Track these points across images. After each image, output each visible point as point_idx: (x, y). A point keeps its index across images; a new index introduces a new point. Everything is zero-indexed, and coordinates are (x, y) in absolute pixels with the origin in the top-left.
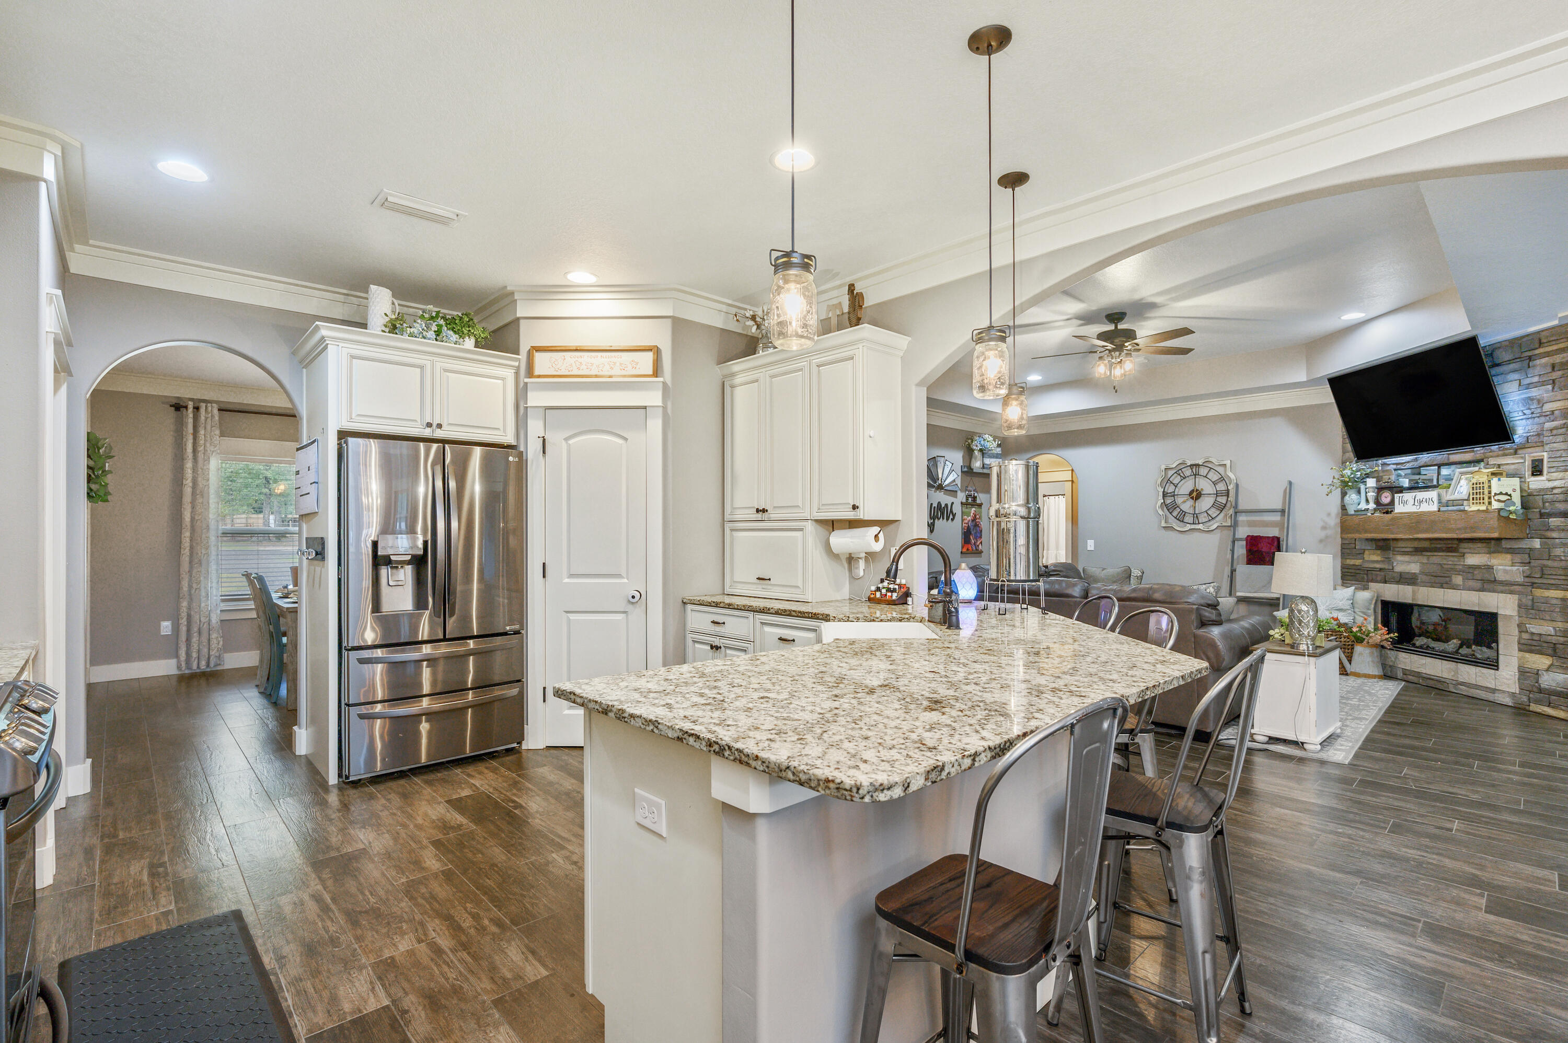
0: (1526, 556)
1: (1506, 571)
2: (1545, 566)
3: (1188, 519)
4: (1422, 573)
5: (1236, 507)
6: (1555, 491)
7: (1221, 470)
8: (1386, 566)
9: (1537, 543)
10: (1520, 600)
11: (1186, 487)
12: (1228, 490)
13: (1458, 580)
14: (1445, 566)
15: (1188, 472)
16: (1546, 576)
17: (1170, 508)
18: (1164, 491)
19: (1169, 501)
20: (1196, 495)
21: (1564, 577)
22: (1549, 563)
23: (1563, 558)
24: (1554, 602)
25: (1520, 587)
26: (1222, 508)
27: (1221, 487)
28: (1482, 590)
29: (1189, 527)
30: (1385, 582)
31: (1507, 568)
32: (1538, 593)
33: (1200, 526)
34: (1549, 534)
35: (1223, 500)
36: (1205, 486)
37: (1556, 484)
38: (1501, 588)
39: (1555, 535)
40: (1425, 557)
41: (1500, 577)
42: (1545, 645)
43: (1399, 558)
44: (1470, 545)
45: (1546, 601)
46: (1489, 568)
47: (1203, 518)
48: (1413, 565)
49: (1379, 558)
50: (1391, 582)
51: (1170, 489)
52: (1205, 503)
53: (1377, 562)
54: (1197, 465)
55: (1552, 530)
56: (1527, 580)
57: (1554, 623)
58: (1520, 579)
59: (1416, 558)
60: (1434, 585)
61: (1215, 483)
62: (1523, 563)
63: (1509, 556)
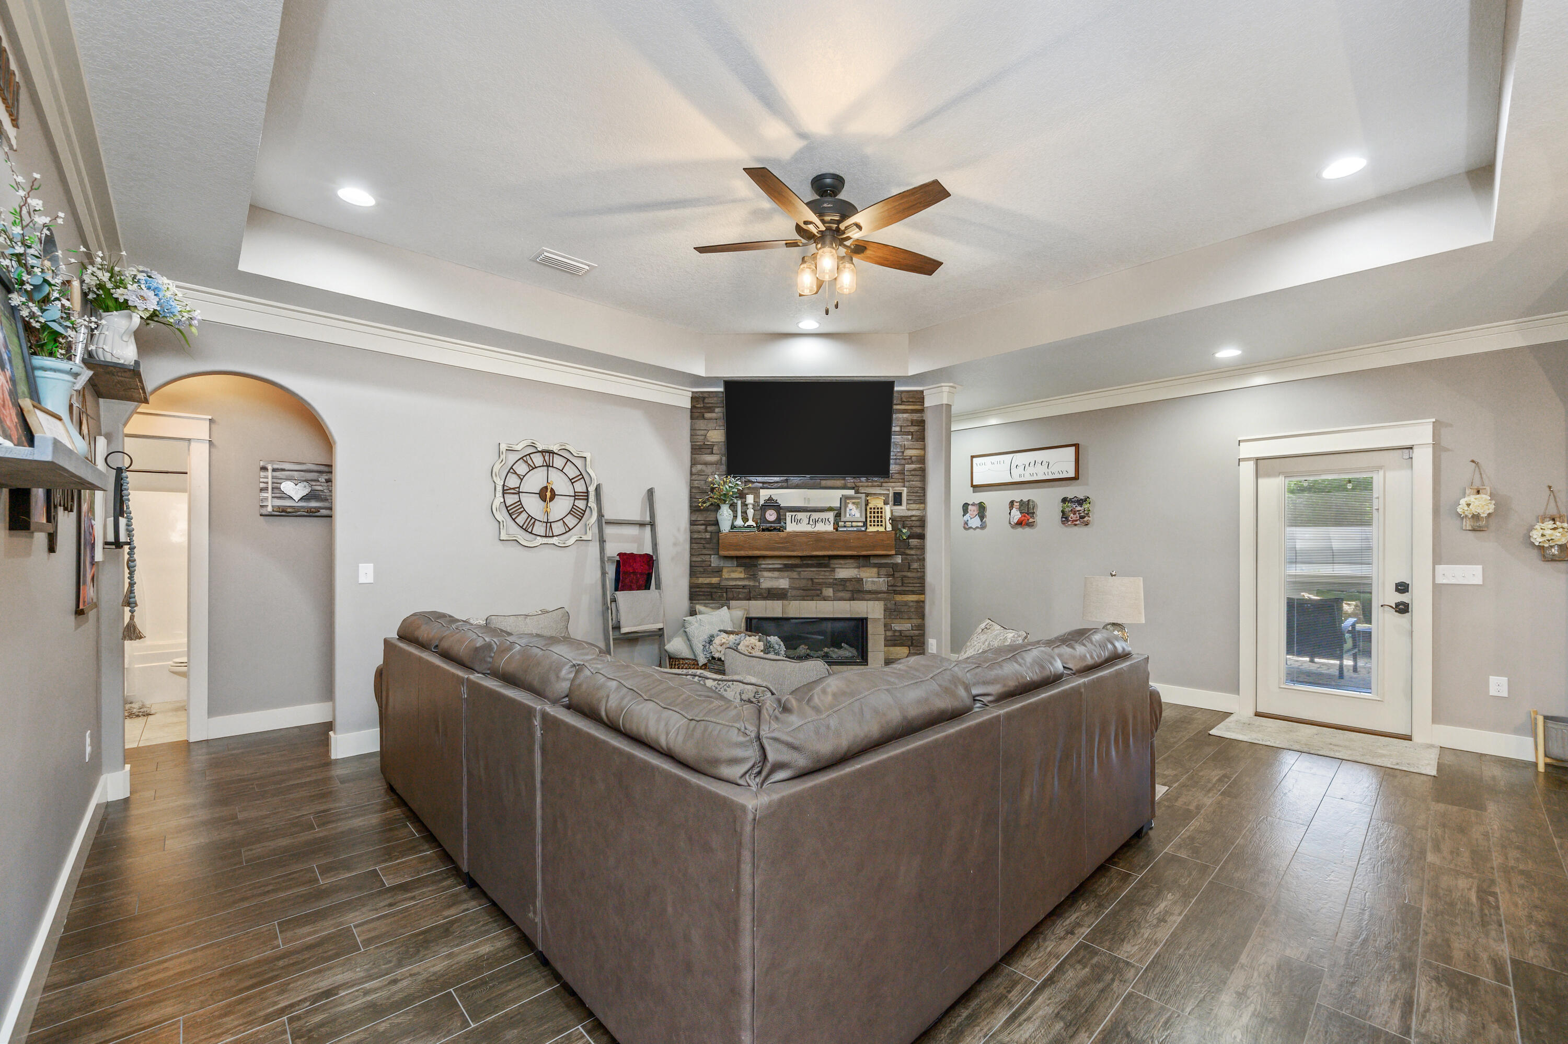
0: (891, 569)
1: (873, 582)
2: (905, 577)
3: (539, 529)
4: (792, 588)
5: (601, 515)
6: (913, 518)
7: (579, 463)
8: (751, 583)
9: (899, 559)
10: (885, 605)
11: (535, 481)
12: (587, 492)
13: (829, 592)
14: (815, 580)
15: (538, 460)
16: (905, 585)
17: (513, 511)
18: (504, 485)
19: (511, 499)
20: (547, 495)
21: (918, 585)
22: (909, 574)
23: (919, 570)
24: (912, 604)
25: (886, 595)
26: (579, 514)
27: (580, 487)
28: (853, 599)
29: (540, 540)
30: (749, 599)
31: (875, 579)
32: (899, 598)
33: (555, 540)
34: (908, 552)
35: (581, 504)
36: (560, 484)
37: (914, 513)
38: (869, 596)
39: (912, 552)
40: (795, 573)
41: (868, 587)
42: (904, 638)
43: (766, 574)
44: (842, 561)
45: (906, 603)
46: (860, 581)
47: (558, 528)
48: (782, 580)
49: (742, 576)
50: (756, 599)
51: (513, 482)
52: (560, 508)
53: (740, 579)
54: (551, 452)
55: (911, 549)
56: (890, 588)
57: (911, 620)
58: (884, 588)
59: (786, 574)
60: (806, 598)
61: (572, 481)
62: (888, 576)
63: (875, 570)
